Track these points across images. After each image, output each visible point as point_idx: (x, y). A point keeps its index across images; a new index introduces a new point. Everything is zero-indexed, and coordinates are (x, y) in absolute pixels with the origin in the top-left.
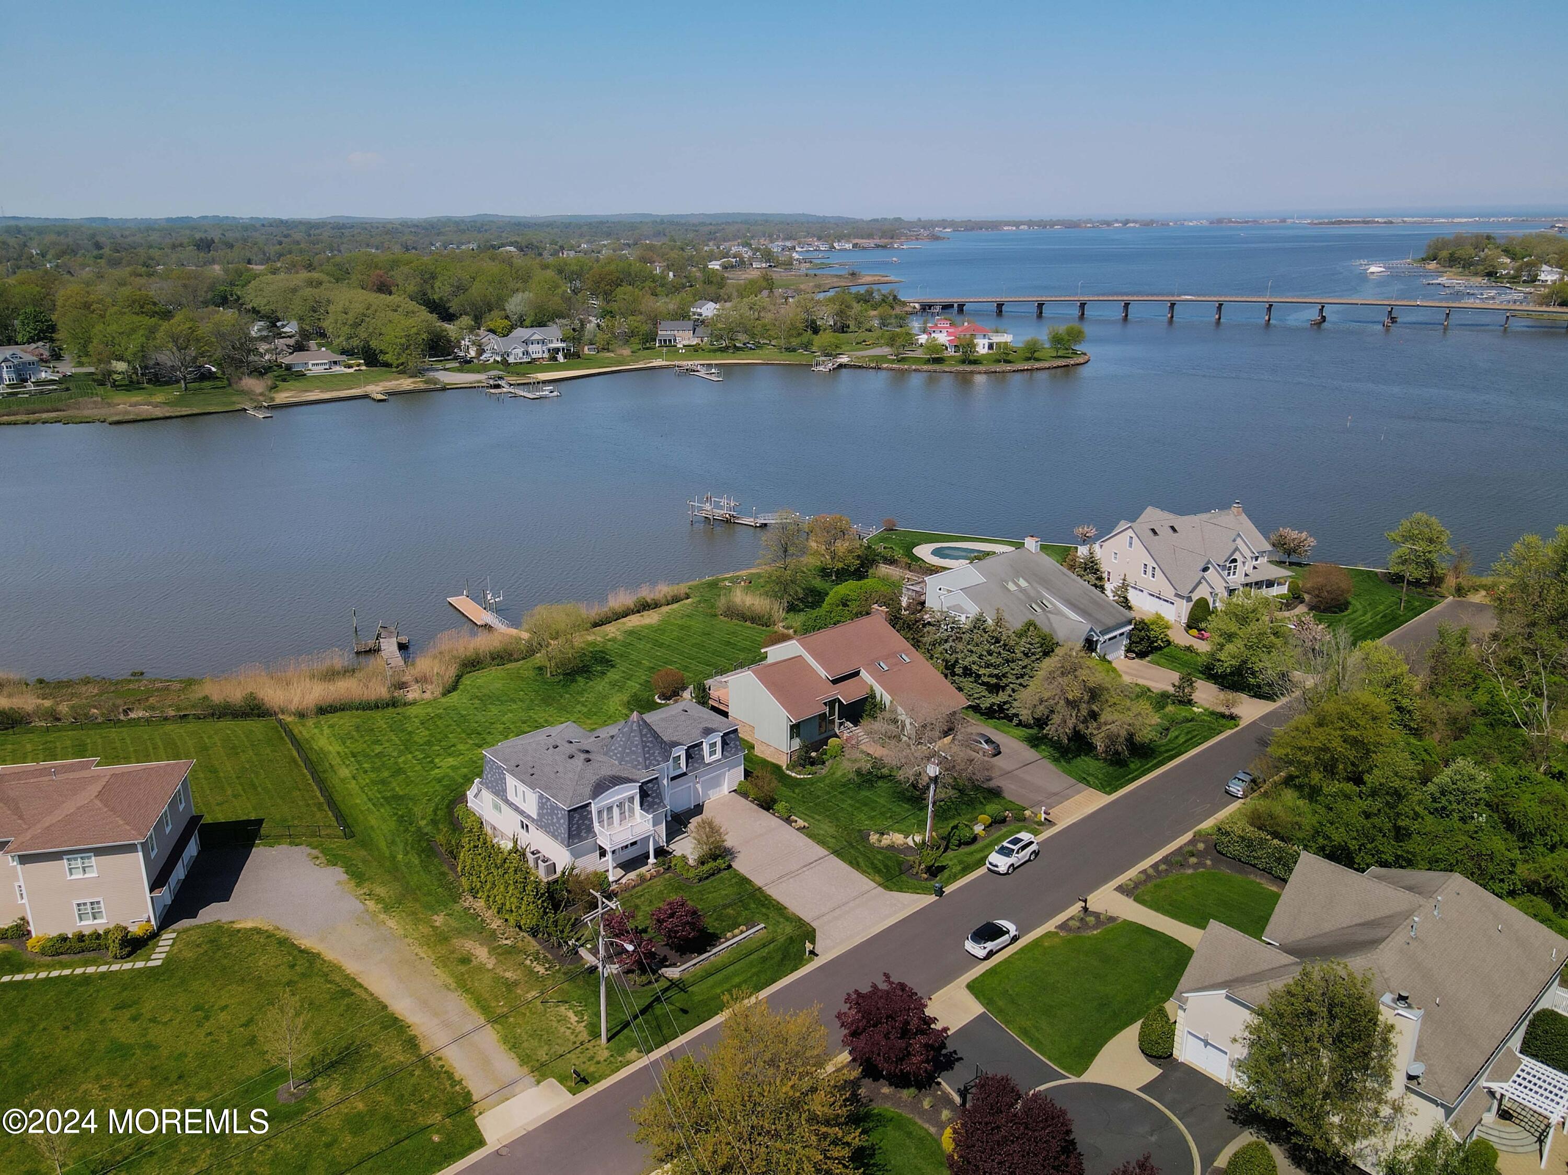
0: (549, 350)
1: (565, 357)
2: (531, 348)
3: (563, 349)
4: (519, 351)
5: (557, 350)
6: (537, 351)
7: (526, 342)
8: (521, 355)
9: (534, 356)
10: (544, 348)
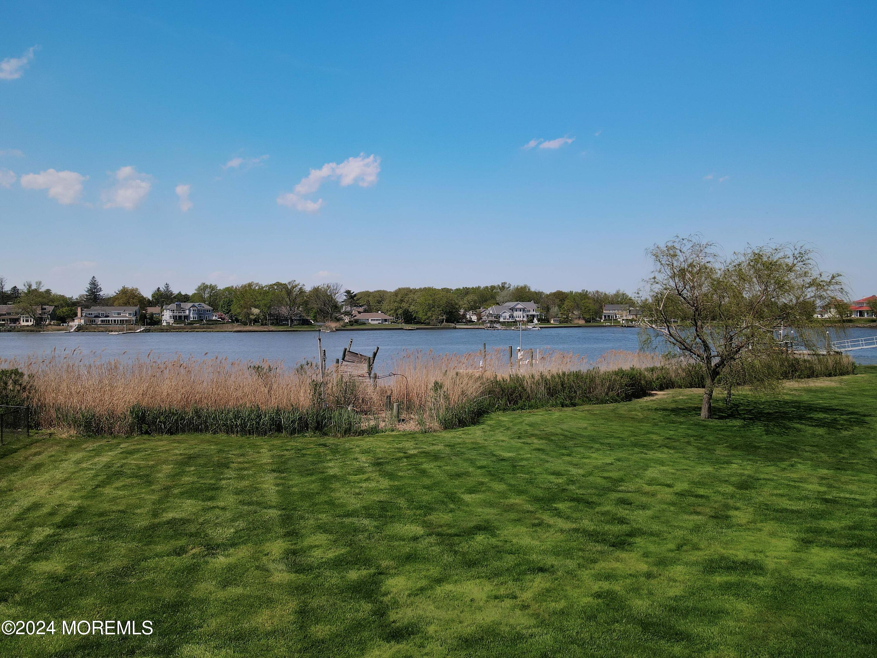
0: (528, 316)
1: (538, 321)
2: (515, 314)
3: (537, 316)
4: (507, 315)
5: (533, 316)
6: (519, 315)
7: (512, 309)
8: (508, 317)
9: (517, 319)
10: (525, 314)
